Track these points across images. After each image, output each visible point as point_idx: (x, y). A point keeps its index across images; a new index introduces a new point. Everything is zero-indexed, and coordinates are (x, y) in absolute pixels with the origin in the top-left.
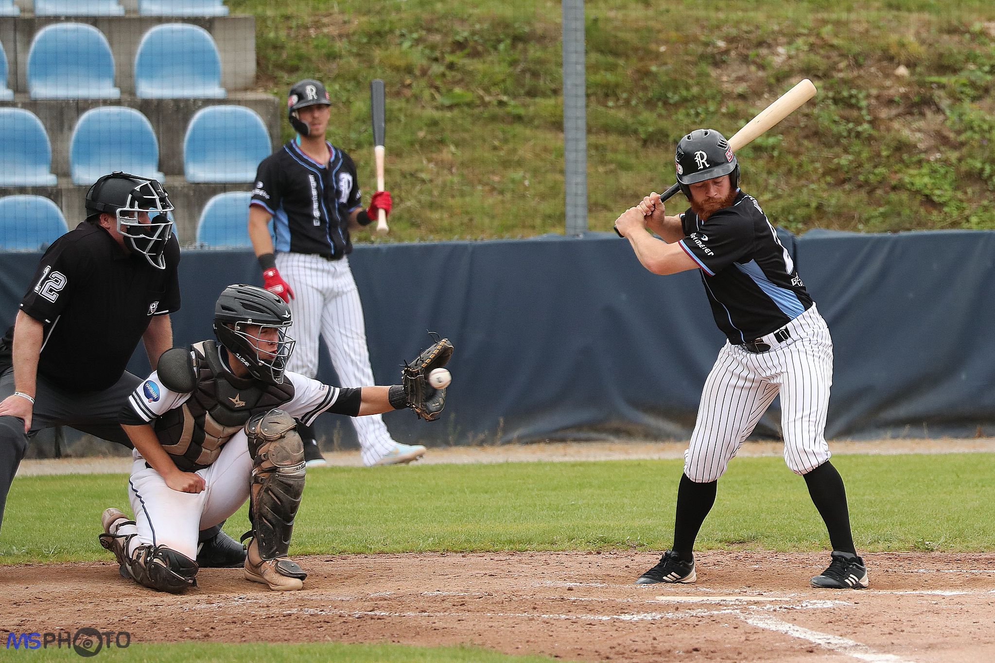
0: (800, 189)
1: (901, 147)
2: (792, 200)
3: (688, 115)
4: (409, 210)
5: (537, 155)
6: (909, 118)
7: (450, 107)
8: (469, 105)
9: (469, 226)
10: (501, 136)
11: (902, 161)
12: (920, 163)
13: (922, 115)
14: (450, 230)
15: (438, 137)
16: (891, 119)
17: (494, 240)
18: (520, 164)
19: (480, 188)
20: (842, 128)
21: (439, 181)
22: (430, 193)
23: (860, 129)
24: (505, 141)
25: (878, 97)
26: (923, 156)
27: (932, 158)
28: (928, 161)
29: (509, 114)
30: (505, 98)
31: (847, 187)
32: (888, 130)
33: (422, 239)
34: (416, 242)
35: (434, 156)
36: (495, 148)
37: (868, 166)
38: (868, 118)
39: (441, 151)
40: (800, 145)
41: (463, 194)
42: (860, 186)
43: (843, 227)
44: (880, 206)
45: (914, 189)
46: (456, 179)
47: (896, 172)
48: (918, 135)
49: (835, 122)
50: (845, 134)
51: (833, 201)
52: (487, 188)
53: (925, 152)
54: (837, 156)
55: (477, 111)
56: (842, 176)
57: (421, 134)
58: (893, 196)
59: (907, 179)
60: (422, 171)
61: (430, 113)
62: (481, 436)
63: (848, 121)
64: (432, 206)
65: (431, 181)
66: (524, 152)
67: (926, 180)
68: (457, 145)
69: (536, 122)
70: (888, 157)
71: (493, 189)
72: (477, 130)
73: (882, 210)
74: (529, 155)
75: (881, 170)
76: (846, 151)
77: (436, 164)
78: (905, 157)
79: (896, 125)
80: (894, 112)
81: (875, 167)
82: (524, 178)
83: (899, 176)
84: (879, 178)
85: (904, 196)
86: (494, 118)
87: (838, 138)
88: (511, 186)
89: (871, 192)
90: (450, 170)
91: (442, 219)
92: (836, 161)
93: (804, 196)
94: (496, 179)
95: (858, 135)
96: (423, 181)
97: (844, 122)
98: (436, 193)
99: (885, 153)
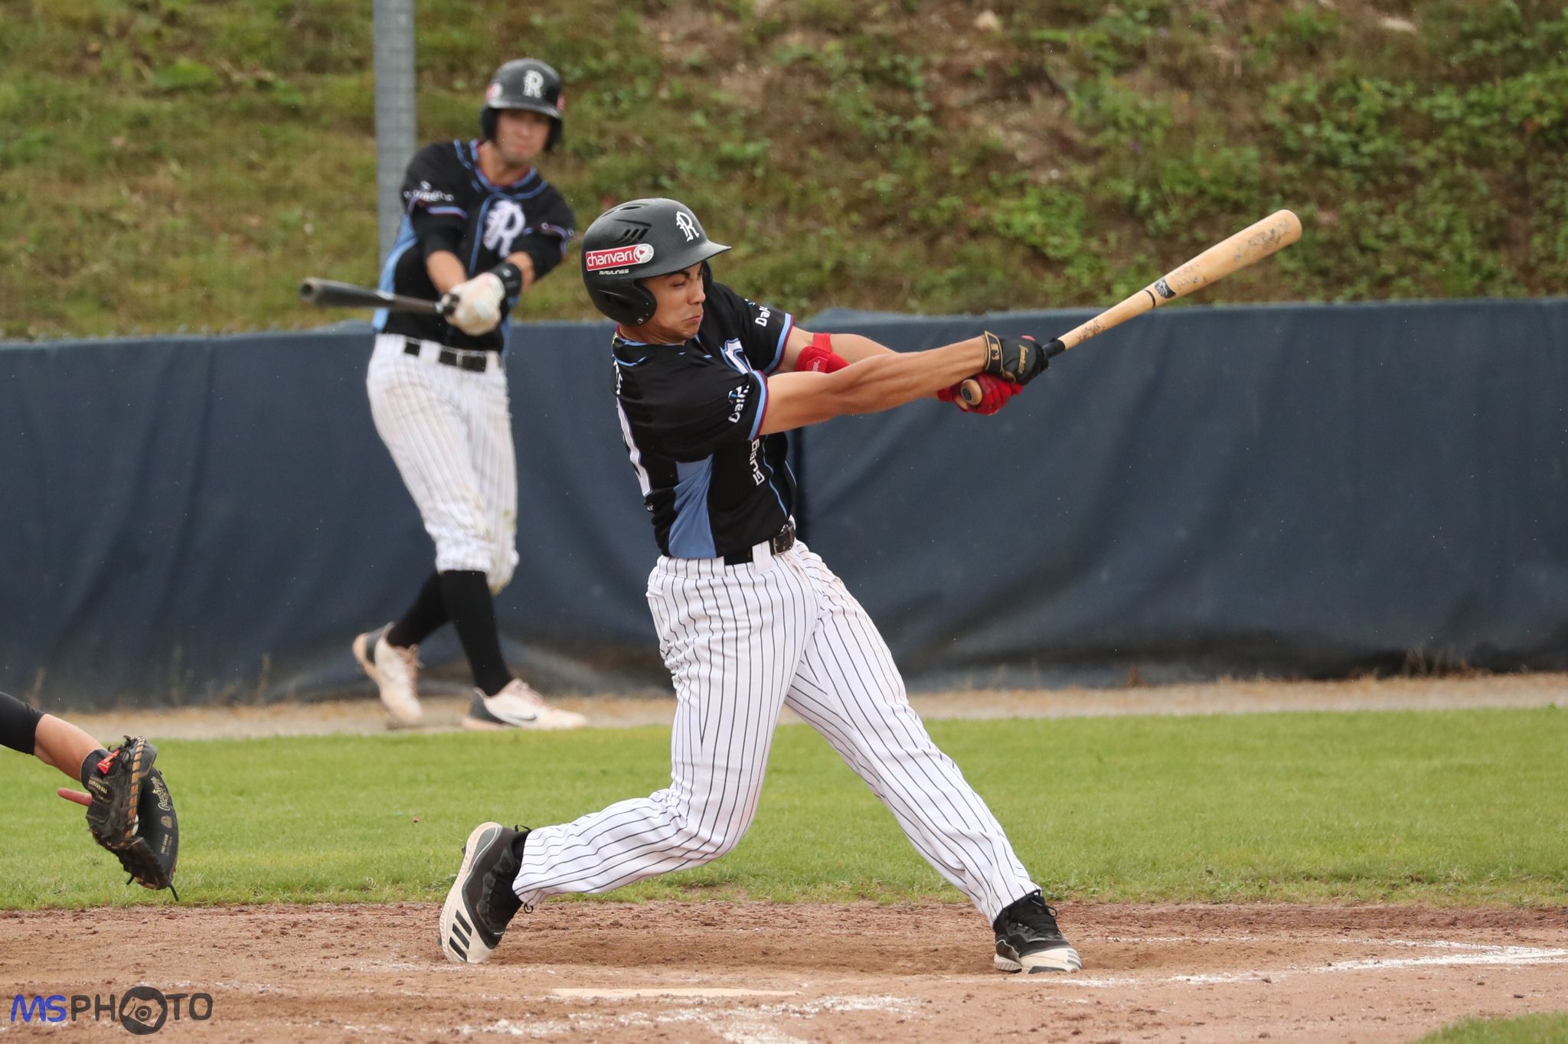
0: (802, 236)
1: (988, 159)
2: (790, 257)
3: (599, 103)
4: (97, 279)
5: (327, 179)
6: (1000, 106)
7: (171, 93)
8: (204, 88)
9: (207, 307)
10: (262, 143)
11: (990, 185)
12: (1021, 188)
13: (1026, 99)
14: (170, 315)
15: (149, 147)
16: (967, 108)
17: (251, 332)
18: (296, 193)
19: (224, 238)
20: (880, 125)
21: (151, 227)
22: (135, 247)
23: (910, 126)
24: (270, 153)
25: (944, 69)
26: (1027, 175)
27: (1043, 178)
28: (1035, 184)
29: (275, 104)
30: (269, 76)
31: (890, 232)
32: (965, 126)
33: (121, 331)
34: (110, 338)
35: (142, 181)
36: (251, 166)
37: (925, 193)
38: (926, 106)
39: (151, 172)
40: (803, 155)
41: (194, 250)
42: (912, 231)
43: (881, 305)
44: (949, 265)
45: (1011, 233)
46: (182, 223)
47: (977, 205)
48: (1018, 137)
49: (866, 114)
50: (884, 134)
51: (865, 258)
52: (237, 239)
53: (1031, 166)
54: (872, 176)
55: (219, 99)
56: (879, 213)
57: (118, 142)
58: (973, 249)
59: (998, 217)
60: (119, 207)
61: (133, 103)
62: (230, 689)
63: (890, 111)
64: (139, 271)
65: (137, 226)
66: (305, 172)
67: (1033, 218)
68: (182, 161)
69: (325, 119)
70: (963, 177)
71: (248, 240)
72: (220, 133)
73: (952, 273)
74: (312, 179)
75: (950, 201)
76: (887, 166)
77: (146, 194)
78: (994, 176)
79: (978, 119)
80: (972, 94)
81: (940, 194)
82: (304, 219)
83: (983, 210)
84: (946, 215)
85: (993, 248)
86: (249, 113)
87: (870, 147)
88: (281, 234)
89: (932, 242)
90: (170, 205)
91: (155, 296)
92: (868, 185)
93: (811, 248)
94: (254, 221)
95: (908, 137)
96: (122, 227)
97: (882, 114)
98: (145, 247)
99: (957, 170)
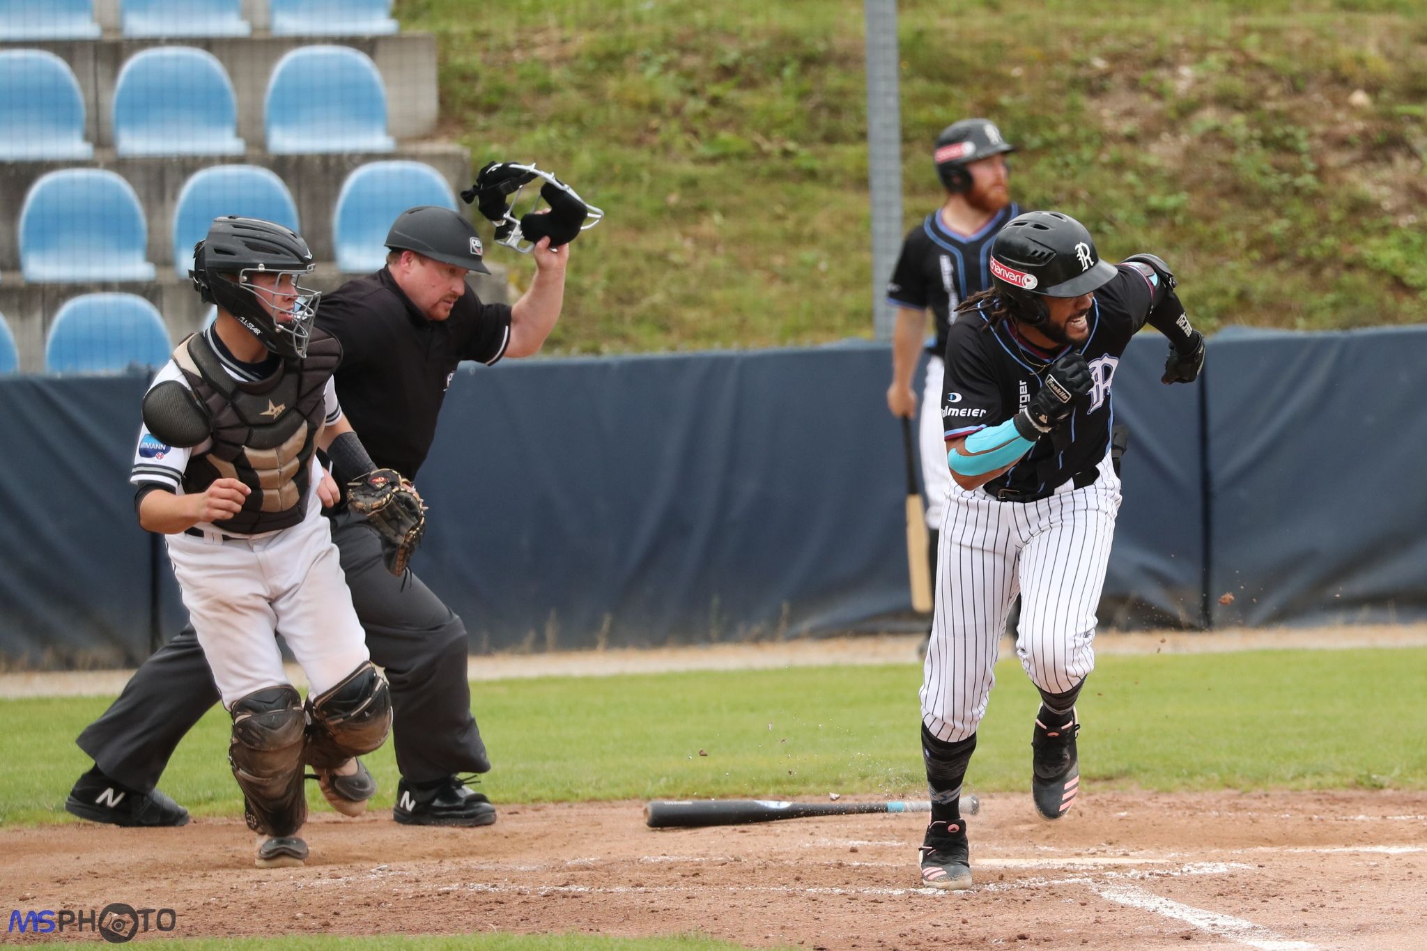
0: (1213, 269)
1: (1360, 207)
2: (1204, 286)
3: (1053, 166)
4: (654, 307)
5: (837, 227)
6: (1370, 165)
7: (714, 160)
8: (742, 156)
9: (741, 328)
10: (786, 199)
11: (1361, 227)
12: (1385, 230)
13: (1389, 160)
14: (711, 336)
15: (697, 202)
16: (1343, 168)
17: (773, 348)
18: (813, 238)
19: (756, 274)
20: (1273, 182)
21: (700, 265)
22: (685, 282)
23: (1299, 182)
24: (794, 207)
25: (1325, 137)
26: (1389, 219)
27: (1403, 222)
28: (1397, 227)
29: (798, 169)
30: (791, 146)
31: (1283, 265)
32: (1340, 182)
33: (673, 349)
34: (662, 353)
35: (692, 229)
36: (780, 218)
37: (1310, 234)
38: (1311, 166)
39: (697, 222)
40: (1214, 206)
41: (731, 283)
42: (1300, 264)
43: (1277, 323)
44: (1329, 291)
45: (1378, 266)
46: (722, 262)
47: (1351, 243)
48: (1383, 190)
49: (1263, 173)
50: (1277, 188)
51: (1262, 286)
52: (766, 274)
53: (1393, 213)
54: (1266, 221)
55: (750, 165)
56: (1273, 250)
57: (673, 199)
58: (1348, 278)
59: (1367, 253)
60: (673, 250)
61: (685, 168)
62: (757, 629)
63: (1280, 169)
64: (690, 301)
65: (687, 265)
66: (820, 222)
67: (1395, 253)
68: (725, 212)
69: (837, 179)
70: (1340, 222)
71: (775, 276)
72: (752, 191)
73: (1331, 297)
74: (826, 227)
75: (1329, 241)
76: (1279, 213)
77: (697, 240)
78: (1364, 221)
79: (1351, 176)
80: (1347, 157)
81: (1322, 235)
82: (819, 259)
83: (1356, 248)
84: (1327, 252)
85: (1363, 278)
86: (776, 175)
87: (1266, 199)
88: (800, 270)
89: (1316, 271)
90: (713, 248)
91: (701, 320)
92: (1265, 228)
93: (1220, 279)
94: (778, 261)
95: (1297, 191)
96: (676, 266)
97: (1275, 173)
98: (693, 282)
99: (1335, 216)
